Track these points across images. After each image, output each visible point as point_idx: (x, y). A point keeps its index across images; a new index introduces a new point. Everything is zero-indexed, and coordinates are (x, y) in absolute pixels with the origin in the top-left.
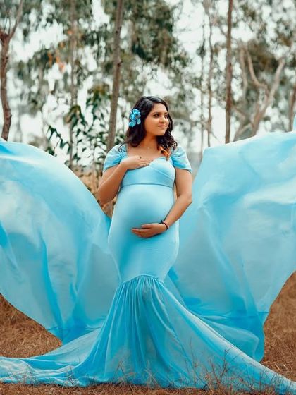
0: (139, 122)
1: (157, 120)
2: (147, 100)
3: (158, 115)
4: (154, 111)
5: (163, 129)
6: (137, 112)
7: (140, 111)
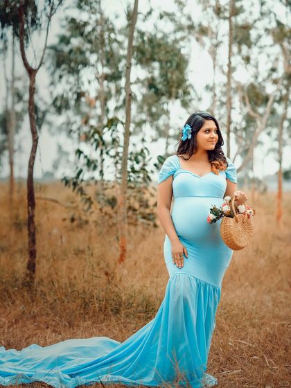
0: (190, 137)
1: (207, 136)
2: (198, 117)
3: (209, 131)
4: (206, 127)
5: (213, 144)
6: (188, 127)
7: (191, 127)
